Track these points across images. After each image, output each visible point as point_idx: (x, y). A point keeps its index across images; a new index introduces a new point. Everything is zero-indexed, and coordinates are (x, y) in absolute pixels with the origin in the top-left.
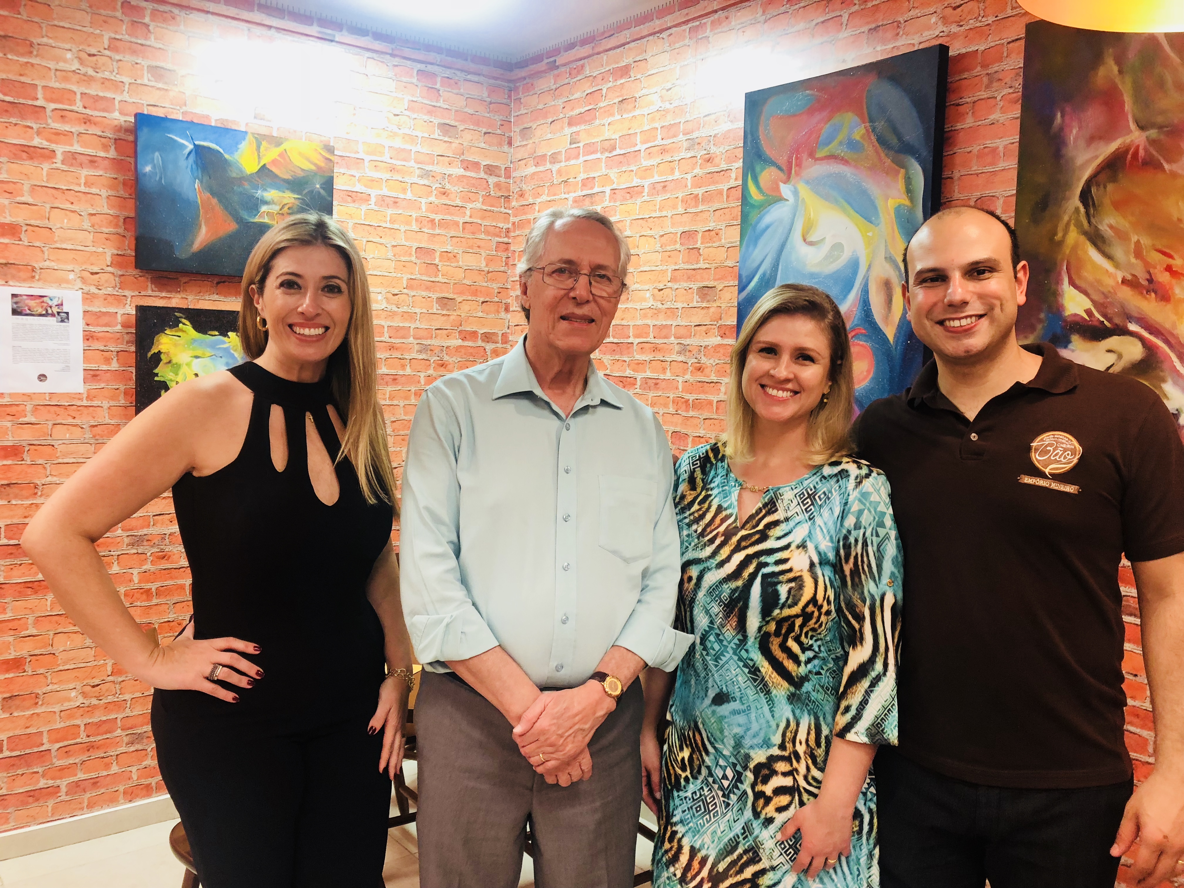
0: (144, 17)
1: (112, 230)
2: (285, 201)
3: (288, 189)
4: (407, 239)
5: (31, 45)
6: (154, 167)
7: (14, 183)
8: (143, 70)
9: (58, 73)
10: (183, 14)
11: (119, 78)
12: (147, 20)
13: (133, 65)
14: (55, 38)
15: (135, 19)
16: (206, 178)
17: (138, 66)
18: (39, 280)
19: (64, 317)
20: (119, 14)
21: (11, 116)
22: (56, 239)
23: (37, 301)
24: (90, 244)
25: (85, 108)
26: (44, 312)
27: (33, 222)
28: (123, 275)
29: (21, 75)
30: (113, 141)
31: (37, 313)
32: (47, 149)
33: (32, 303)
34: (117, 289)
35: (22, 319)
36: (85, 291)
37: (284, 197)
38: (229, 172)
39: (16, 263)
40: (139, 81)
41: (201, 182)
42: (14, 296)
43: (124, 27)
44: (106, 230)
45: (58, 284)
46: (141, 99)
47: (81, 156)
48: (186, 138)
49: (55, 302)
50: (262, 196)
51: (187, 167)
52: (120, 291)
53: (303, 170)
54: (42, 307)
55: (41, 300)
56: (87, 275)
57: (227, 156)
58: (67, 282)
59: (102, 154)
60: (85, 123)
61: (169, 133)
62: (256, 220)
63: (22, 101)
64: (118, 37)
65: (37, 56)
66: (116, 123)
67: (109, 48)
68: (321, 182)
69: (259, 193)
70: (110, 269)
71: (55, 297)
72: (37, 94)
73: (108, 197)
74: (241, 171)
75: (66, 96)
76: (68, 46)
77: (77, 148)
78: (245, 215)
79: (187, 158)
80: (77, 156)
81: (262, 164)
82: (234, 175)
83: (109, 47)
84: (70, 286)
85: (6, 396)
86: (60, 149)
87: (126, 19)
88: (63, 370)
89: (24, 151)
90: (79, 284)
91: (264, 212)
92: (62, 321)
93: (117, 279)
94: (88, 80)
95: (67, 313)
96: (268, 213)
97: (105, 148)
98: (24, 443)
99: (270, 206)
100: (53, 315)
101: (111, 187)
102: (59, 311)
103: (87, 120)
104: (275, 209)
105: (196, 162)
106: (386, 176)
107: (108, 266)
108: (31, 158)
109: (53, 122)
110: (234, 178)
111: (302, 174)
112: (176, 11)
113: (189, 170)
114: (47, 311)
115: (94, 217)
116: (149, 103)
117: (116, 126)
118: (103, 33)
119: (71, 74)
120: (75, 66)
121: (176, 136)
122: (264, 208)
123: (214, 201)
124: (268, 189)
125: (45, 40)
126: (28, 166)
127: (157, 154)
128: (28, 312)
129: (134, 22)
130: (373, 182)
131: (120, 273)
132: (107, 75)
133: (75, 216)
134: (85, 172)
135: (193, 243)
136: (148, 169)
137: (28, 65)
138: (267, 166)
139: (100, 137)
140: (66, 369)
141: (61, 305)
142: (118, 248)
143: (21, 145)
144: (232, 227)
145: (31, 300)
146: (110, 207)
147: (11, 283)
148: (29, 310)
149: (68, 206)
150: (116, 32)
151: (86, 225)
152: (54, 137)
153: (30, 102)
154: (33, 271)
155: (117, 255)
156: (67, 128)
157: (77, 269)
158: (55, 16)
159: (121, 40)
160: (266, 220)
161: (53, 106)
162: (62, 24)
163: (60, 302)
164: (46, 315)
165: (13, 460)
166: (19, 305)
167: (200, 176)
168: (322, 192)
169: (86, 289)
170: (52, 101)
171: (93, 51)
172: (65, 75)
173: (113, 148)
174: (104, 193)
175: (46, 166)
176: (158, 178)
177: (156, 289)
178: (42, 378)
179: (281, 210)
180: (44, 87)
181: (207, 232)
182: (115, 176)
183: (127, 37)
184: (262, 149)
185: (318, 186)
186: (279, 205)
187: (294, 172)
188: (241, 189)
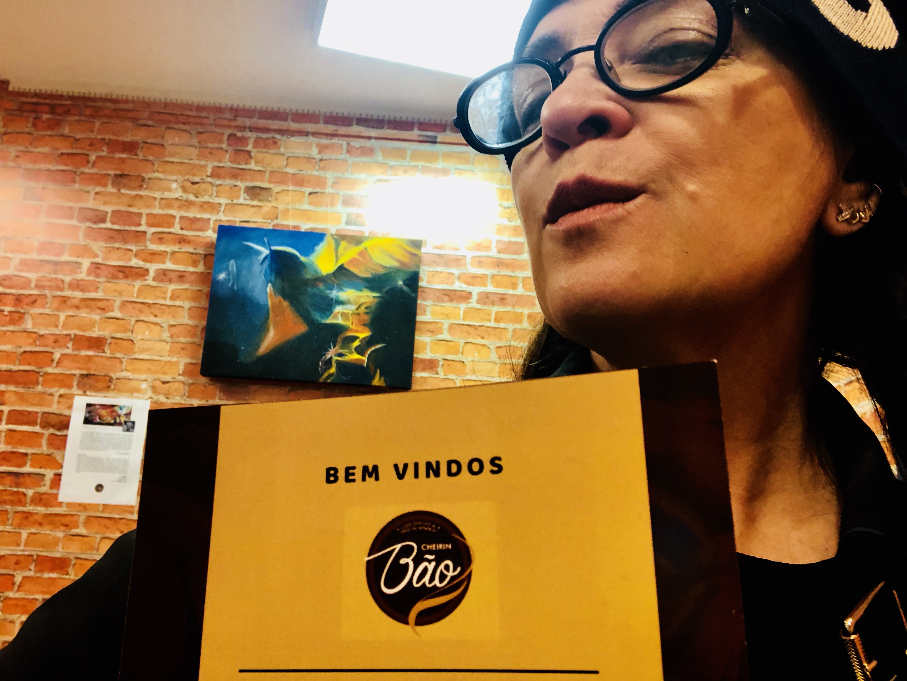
0: (247, 145)
1: (189, 339)
2: (362, 300)
3: (366, 287)
4: (516, 339)
5: (143, 180)
6: (228, 274)
7: (107, 300)
8: (240, 190)
9: (162, 201)
10: (284, 138)
11: (217, 200)
12: (250, 147)
13: (231, 188)
14: (164, 172)
15: (239, 148)
16: (279, 282)
17: (236, 188)
18: (113, 390)
19: (130, 426)
20: (224, 146)
21: (116, 241)
22: (136, 349)
23: (109, 410)
24: (166, 353)
25: (182, 229)
26: (112, 421)
27: (118, 335)
28: (193, 384)
29: (130, 206)
30: (202, 257)
31: (106, 422)
32: (141, 268)
33: (103, 412)
34: (185, 398)
35: (92, 428)
36: (154, 400)
37: (362, 297)
38: (303, 273)
39: (97, 373)
40: (235, 201)
41: (274, 286)
42: (89, 405)
43: (227, 156)
44: (182, 340)
45: (129, 394)
46: (234, 217)
47: (171, 272)
48: (263, 244)
49: (124, 411)
50: (337, 297)
51: (261, 272)
52: (188, 399)
53: (385, 267)
54: (112, 416)
55: (111, 410)
56: (159, 384)
57: (303, 259)
58: (138, 390)
59: (191, 269)
60: (180, 243)
61: (247, 241)
62: (330, 321)
63: (127, 228)
64: (221, 165)
65: (145, 189)
66: (208, 240)
67: (211, 176)
68: (405, 278)
69: (334, 294)
70: (182, 378)
71: (124, 407)
72: (141, 221)
73: (190, 309)
74: (316, 272)
75: (169, 220)
76: (174, 178)
77: (169, 265)
78: (317, 316)
79: (262, 264)
80: (167, 273)
81: (339, 264)
82: (308, 277)
83: (212, 174)
84: (141, 395)
85: (64, 505)
86: (153, 268)
87: (230, 149)
88: (120, 481)
89: (121, 271)
90: (150, 393)
91: (338, 313)
92: (128, 430)
93: (186, 387)
94: (189, 204)
95: (133, 423)
96: (343, 314)
97: (195, 263)
98: (72, 557)
99: (346, 306)
100: (120, 424)
101: (194, 299)
102: (126, 420)
103: (182, 240)
104: (350, 309)
105: (270, 266)
106: (491, 271)
107: (179, 375)
108: (126, 277)
109: (152, 243)
110: (308, 280)
111: (382, 271)
112: (278, 137)
113: (263, 273)
114: (115, 420)
115: (174, 328)
116: (241, 220)
117: (208, 243)
118: (208, 163)
119: (174, 201)
120: (179, 194)
121: (253, 242)
122: (338, 309)
123: (286, 304)
124: (345, 289)
125: (156, 175)
126: (122, 284)
127: (232, 262)
128: (98, 420)
129: (237, 151)
130: (474, 279)
131: (191, 381)
132: (206, 199)
133: (157, 329)
134: (172, 287)
135: (259, 346)
136: (222, 276)
137: (138, 197)
138: (346, 266)
139: (192, 253)
140: (123, 479)
141: (128, 414)
142: (192, 357)
143: (119, 266)
144: (302, 328)
145: (103, 409)
146: (191, 317)
147: (88, 393)
148: (100, 418)
149: (152, 319)
150: (220, 161)
151: (166, 335)
152: (149, 257)
153: (133, 228)
154: (110, 381)
155: (191, 364)
156: (162, 248)
157: (150, 377)
158: (167, 153)
159: (224, 167)
160: (340, 321)
161: (153, 230)
162: (172, 160)
163: (128, 411)
164: (115, 424)
165: (59, 574)
166: (92, 414)
167: (273, 279)
168: (405, 288)
169: (155, 397)
170: (153, 225)
171: (197, 179)
172: (167, 203)
173: (202, 263)
174: (187, 305)
175: (138, 284)
176: (230, 285)
177: (224, 397)
178: (99, 488)
179: (357, 309)
180: (148, 215)
181: (275, 335)
182: (200, 288)
183: (229, 164)
184: (341, 249)
185: (400, 283)
186: (356, 303)
187: (374, 270)
188: (315, 290)
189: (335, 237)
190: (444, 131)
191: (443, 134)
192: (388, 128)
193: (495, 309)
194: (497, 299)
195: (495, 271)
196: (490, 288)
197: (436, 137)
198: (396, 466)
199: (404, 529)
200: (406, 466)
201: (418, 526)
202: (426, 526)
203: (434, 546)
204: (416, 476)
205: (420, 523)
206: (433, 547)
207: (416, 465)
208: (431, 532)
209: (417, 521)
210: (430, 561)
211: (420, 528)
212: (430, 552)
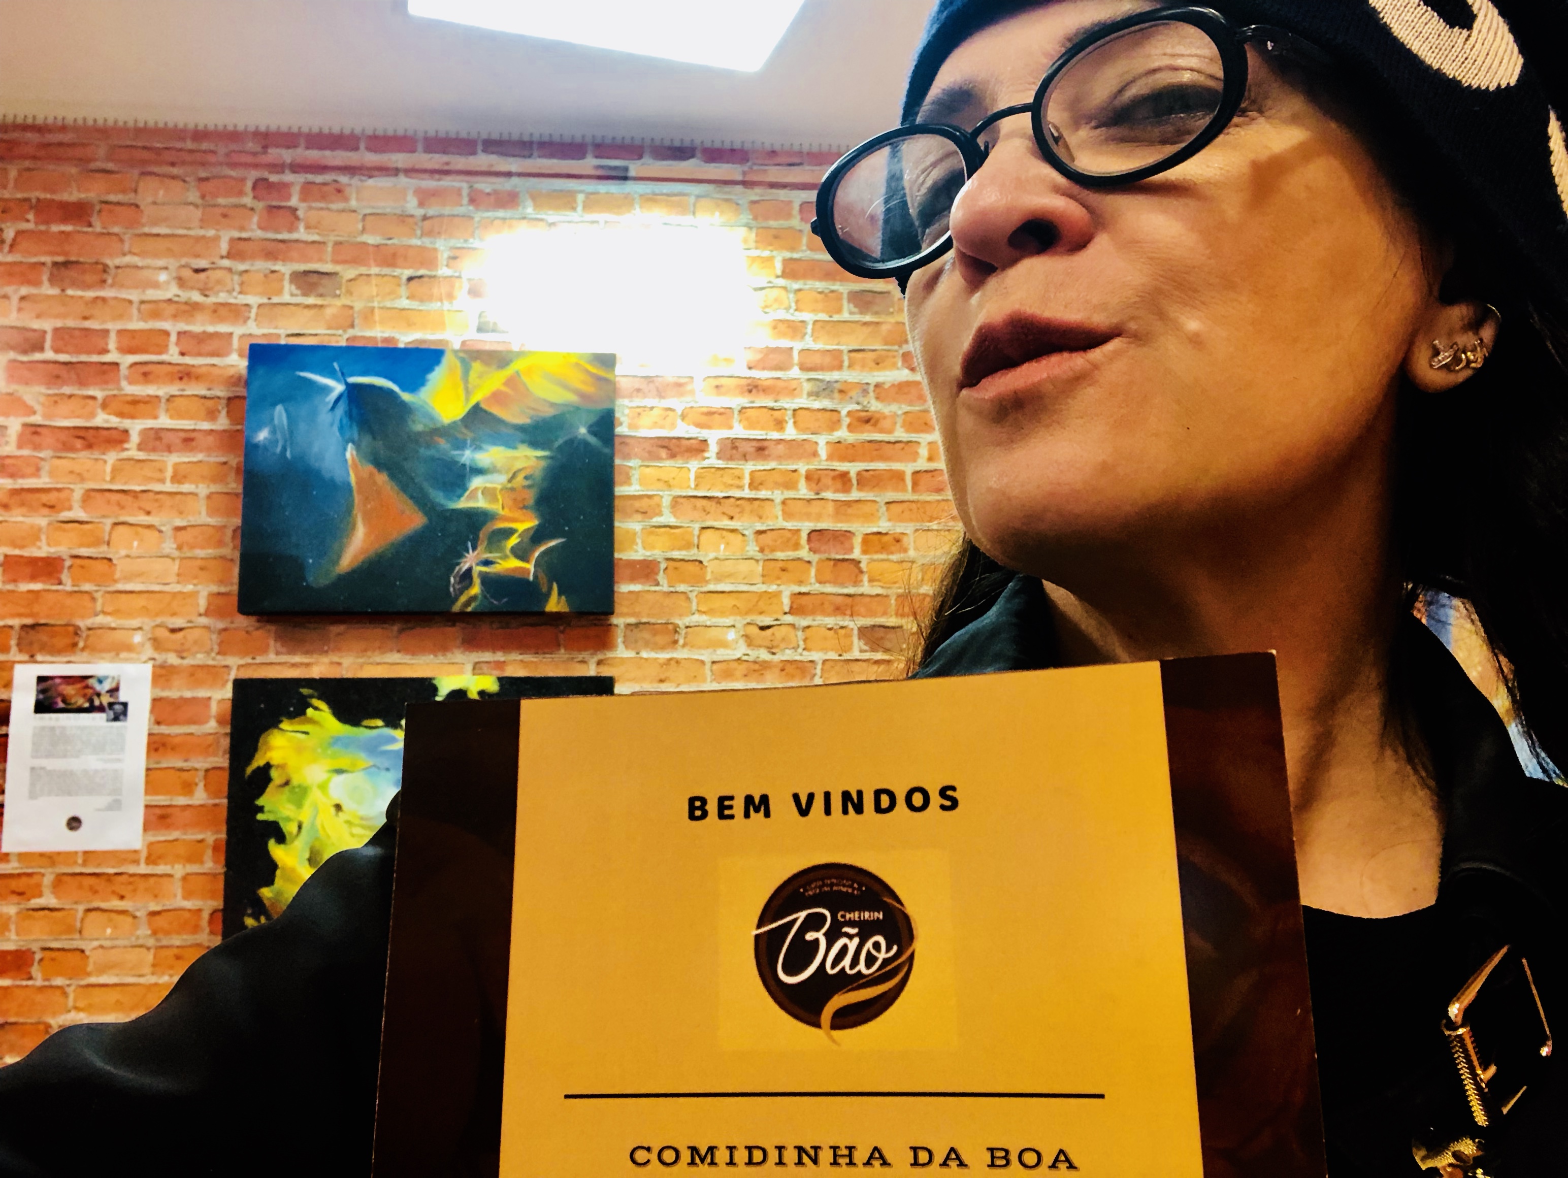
0: (289, 198)
1: (210, 552)
2: (519, 465)
3: (523, 442)
4: (787, 515)
5: (105, 269)
6: (273, 432)
7: (58, 490)
8: (281, 280)
9: (143, 307)
10: (355, 181)
11: (242, 300)
12: (294, 201)
13: (266, 276)
14: (142, 254)
15: (274, 203)
16: (367, 440)
17: (274, 275)
18: (83, 649)
19: (119, 712)
20: (248, 200)
21: (65, 383)
22: (118, 575)
23: (79, 686)
24: (173, 578)
25: (183, 354)
26: (87, 705)
27: (84, 552)
28: (225, 630)
29: (85, 318)
30: (224, 402)
31: (75, 707)
32: (116, 429)
33: (69, 690)
34: (213, 655)
35: (51, 719)
36: (158, 663)
37: (516, 458)
38: (410, 423)
39: (52, 622)
40: (275, 300)
41: (358, 447)
42: (41, 679)
43: (255, 219)
44: (200, 553)
45: (113, 654)
46: (276, 328)
47: (169, 433)
48: (332, 374)
49: (107, 686)
50: (473, 460)
51: (332, 425)
52: (219, 657)
53: (553, 405)
54: (84, 696)
55: (83, 684)
56: (164, 633)
57: (406, 397)
58: (129, 648)
59: (206, 426)
60: (181, 379)
61: (302, 370)
62: (463, 504)
63: (84, 358)
64: (244, 235)
65: (112, 286)
66: (232, 372)
67: (229, 256)
68: (590, 422)
69: (467, 456)
70: (204, 621)
71: (106, 678)
72: (107, 344)
73: (209, 497)
74: (432, 418)
75: (156, 341)
76: (161, 263)
77: (164, 421)
78: (438, 497)
79: (333, 408)
80: (162, 434)
81: (473, 402)
82: (419, 427)
83: (229, 253)
84: (133, 655)
85: (11, 858)
86: (136, 427)
87: (260, 205)
88: (109, 808)
89: (79, 437)
90: (149, 652)
91: (476, 489)
92: (116, 719)
93: (214, 637)
94: (191, 309)
95: (125, 705)
96: (485, 491)
97: (212, 415)
98: (35, 947)
99: (488, 477)
100: (101, 709)
101: (214, 479)
102: (112, 700)
103: (185, 375)
104: (498, 481)
105: (349, 414)
106: (738, 401)
107: (200, 615)
108: (90, 446)
109: (130, 383)
110: (419, 434)
111: (549, 412)
112: (344, 179)
113: (335, 428)
114: (91, 701)
115: (183, 532)
116: (290, 332)
117: (232, 377)
118: (221, 233)
119: (165, 305)
120: (172, 291)
121: (312, 372)
122: (477, 482)
123: (382, 478)
124: (484, 446)
125: (128, 259)
126: (83, 459)
127: (279, 409)
128: (61, 705)
129: (272, 209)
130: (710, 417)
131: (221, 625)
132: (223, 297)
133: (151, 535)
134: (173, 459)
135: (339, 557)
136: (263, 435)
137: (99, 302)
138: (483, 406)
139: (205, 397)
140: (115, 806)
141: (114, 691)
142: (221, 582)
143: (75, 428)
144: (416, 520)
145: (68, 684)
146: (211, 512)
147: (39, 657)
148: (64, 701)
149: (142, 519)
150: (242, 229)
151: (169, 547)
152: (127, 409)
153: (95, 358)
154: (76, 634)
155: (219, 594)
156: (150, 390)
157: (148, 623)
158: (144, 220)
159: (249, 239)
160: (481, 503)
161: (131, 359)
162: (155, 230)
163: (114, 685)
164: (92, 709)
165: (14, 978)
166: (49, 694)
167: (356, 436)
168: (592, 440)
169: (160, 657)
170: (131, 351)
171: (202, 263)
172: (154, 310)
173: (224, 413)
174: (203, 490)
175: (112, 457)
176: (279, 450)
177: (284, 650)
178: (74, 824)
179: (510, 481)
180: (120, 332)
181: (367, 535)
182: (223, 459)
183: (259, 234)
184: (473, 375)
185: (583, 431)
186: (507, 472)
187: (533, 409)
188: (431, 452)
189: (461, 355)
190: (640, 157)
191: (639, 162)
192: (539, 157)
193: (748, 467)
194: (753, 450)
195: (744, 401)
196: (739, 431)
197: (626, 169)
198: (796, 797)
199: (811, 890)
200: (811, 797)
201: (832, 885)
202: (844, 886)
203: (857, 914)
204: (828, 811)
205: (834, 881)
206: (854, 916)
207: (827, 795)
208: (852, 893)
209: (830, 878)
210: (851, 937)
211: (835, 888)
212: (851, 924)
